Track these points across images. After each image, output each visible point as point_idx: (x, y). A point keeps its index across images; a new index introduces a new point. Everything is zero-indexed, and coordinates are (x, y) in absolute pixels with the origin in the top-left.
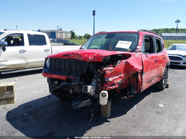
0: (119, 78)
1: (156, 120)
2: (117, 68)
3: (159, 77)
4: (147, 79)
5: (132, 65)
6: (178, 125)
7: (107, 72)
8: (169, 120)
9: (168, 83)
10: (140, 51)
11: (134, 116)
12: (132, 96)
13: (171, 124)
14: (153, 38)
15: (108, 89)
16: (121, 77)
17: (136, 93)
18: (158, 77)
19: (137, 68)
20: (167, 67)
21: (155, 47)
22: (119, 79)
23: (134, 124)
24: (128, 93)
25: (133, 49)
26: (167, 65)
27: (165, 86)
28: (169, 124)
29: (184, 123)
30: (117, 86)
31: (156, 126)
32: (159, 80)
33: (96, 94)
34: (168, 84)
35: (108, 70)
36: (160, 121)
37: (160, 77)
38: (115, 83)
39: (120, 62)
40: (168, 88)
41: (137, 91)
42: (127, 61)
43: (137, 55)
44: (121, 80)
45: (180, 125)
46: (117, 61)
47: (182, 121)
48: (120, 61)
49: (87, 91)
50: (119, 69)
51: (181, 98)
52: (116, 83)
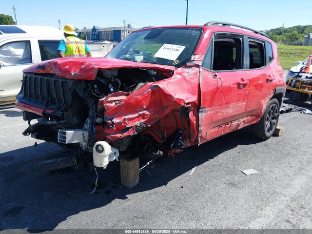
0: (137, 117)
1: (221, 197)
2: (133, 97)
3: (253, 115)
4: (215, 119)
5: (167, 93)
6: (259, 212)
7: (108, 104)
8: (246, 201)
9: (278, 127)
10: (198, 66)
11: (182, 187)
12: (178, 151)
13: (246, 209)
14: (241, 39)
15: (112, 137)
16: (143, 116)
17: (189, 145)
18: (251, 116)
19: (181, 100)
20: (278, 96)
21: (245, 58)
22: (140, 120)
23: (174, 203)
24: (172, 145)
25: (184, 61)
26: (276, 93)
27: (271, 132)
28: (243, 208)
29: (273, 210)
30: (131, 133)
31: (214, 211)
32: (255, 122)
33: (89, 146)
34: (279, 130)
35: (111, 102)
36: (228, 201)
37: (257, 116)
38: (127, 126)
39: (142, 87)
40: (278, 136)
41: (190, 142)
42: (158, 84)
43: (189, 73)
44: (143, 121)
45: (263, 212)
46: (137, 84)
47: (272, 204)
48: (142, 84)
49: (65, 141)
50: (137, 99)
51: (296, 157)
52: (131, 127)
